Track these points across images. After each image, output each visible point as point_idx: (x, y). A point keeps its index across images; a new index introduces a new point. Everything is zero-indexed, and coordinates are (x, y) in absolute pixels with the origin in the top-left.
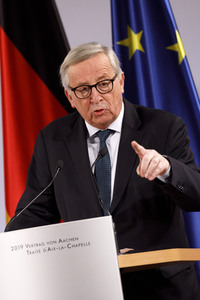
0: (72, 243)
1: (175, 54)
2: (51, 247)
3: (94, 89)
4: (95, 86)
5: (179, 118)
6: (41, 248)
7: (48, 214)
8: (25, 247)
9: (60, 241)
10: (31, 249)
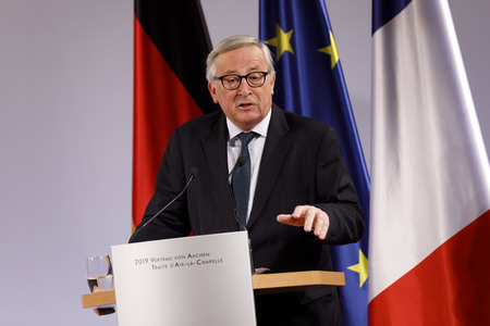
0: (202, 259)
1: (328, 57)
2: (179, 262)
3: (244, 80)
4: (246, 77)
5: (331, 129)
6: (168, 263)
7: (178, 222)
8: (150, 261)
9: (189, 256)
10: (157, 264)
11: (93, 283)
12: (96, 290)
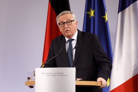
0: (61, 75)
4: (66, 22)
8: (46, 73)
9: (58, 73)
10: (48, 75)
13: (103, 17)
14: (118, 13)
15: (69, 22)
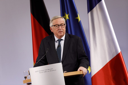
0: (51, 70)
2: (46, 71)
3: (60, 26)
4: (60, 25)
5: (80, 38)
6: (43, 71)
9: (48, 69)
10: (40, 72)
11: (26, 78)
12: (26, 79)
13: (76, 18)
14: (88, 13)
15: (62, 25)
